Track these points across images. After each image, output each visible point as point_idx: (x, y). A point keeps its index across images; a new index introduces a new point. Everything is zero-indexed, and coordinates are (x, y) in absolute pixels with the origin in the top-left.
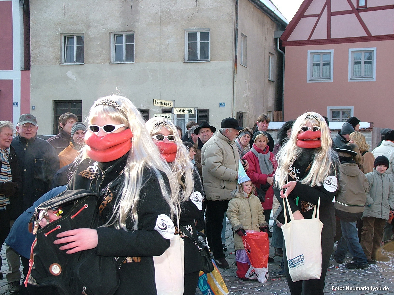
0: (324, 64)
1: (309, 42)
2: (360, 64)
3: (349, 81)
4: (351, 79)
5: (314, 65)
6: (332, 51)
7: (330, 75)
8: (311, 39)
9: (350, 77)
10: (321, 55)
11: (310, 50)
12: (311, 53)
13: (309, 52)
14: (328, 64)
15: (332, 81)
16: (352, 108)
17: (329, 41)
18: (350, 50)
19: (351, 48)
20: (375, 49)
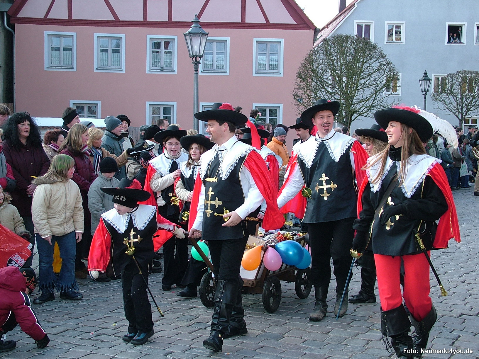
0: (65, 49)
1: (46, 21)
2: (108, 52)
3: (95, 71)
4: (97, 69)
5: (52, 49)
6: (75, 34)
7: (72, 63)
8: (48, 17)
9: (95, 67)
10: (61, 38)
11: (47, 31)
12: (48, 34)
13: (46, 33)
14: (70, 50)
15: (75, 70)
16: (99, 102)
17: (70, 22)
18: (96, 35)
19: (97, 33)
20: (123, 36)
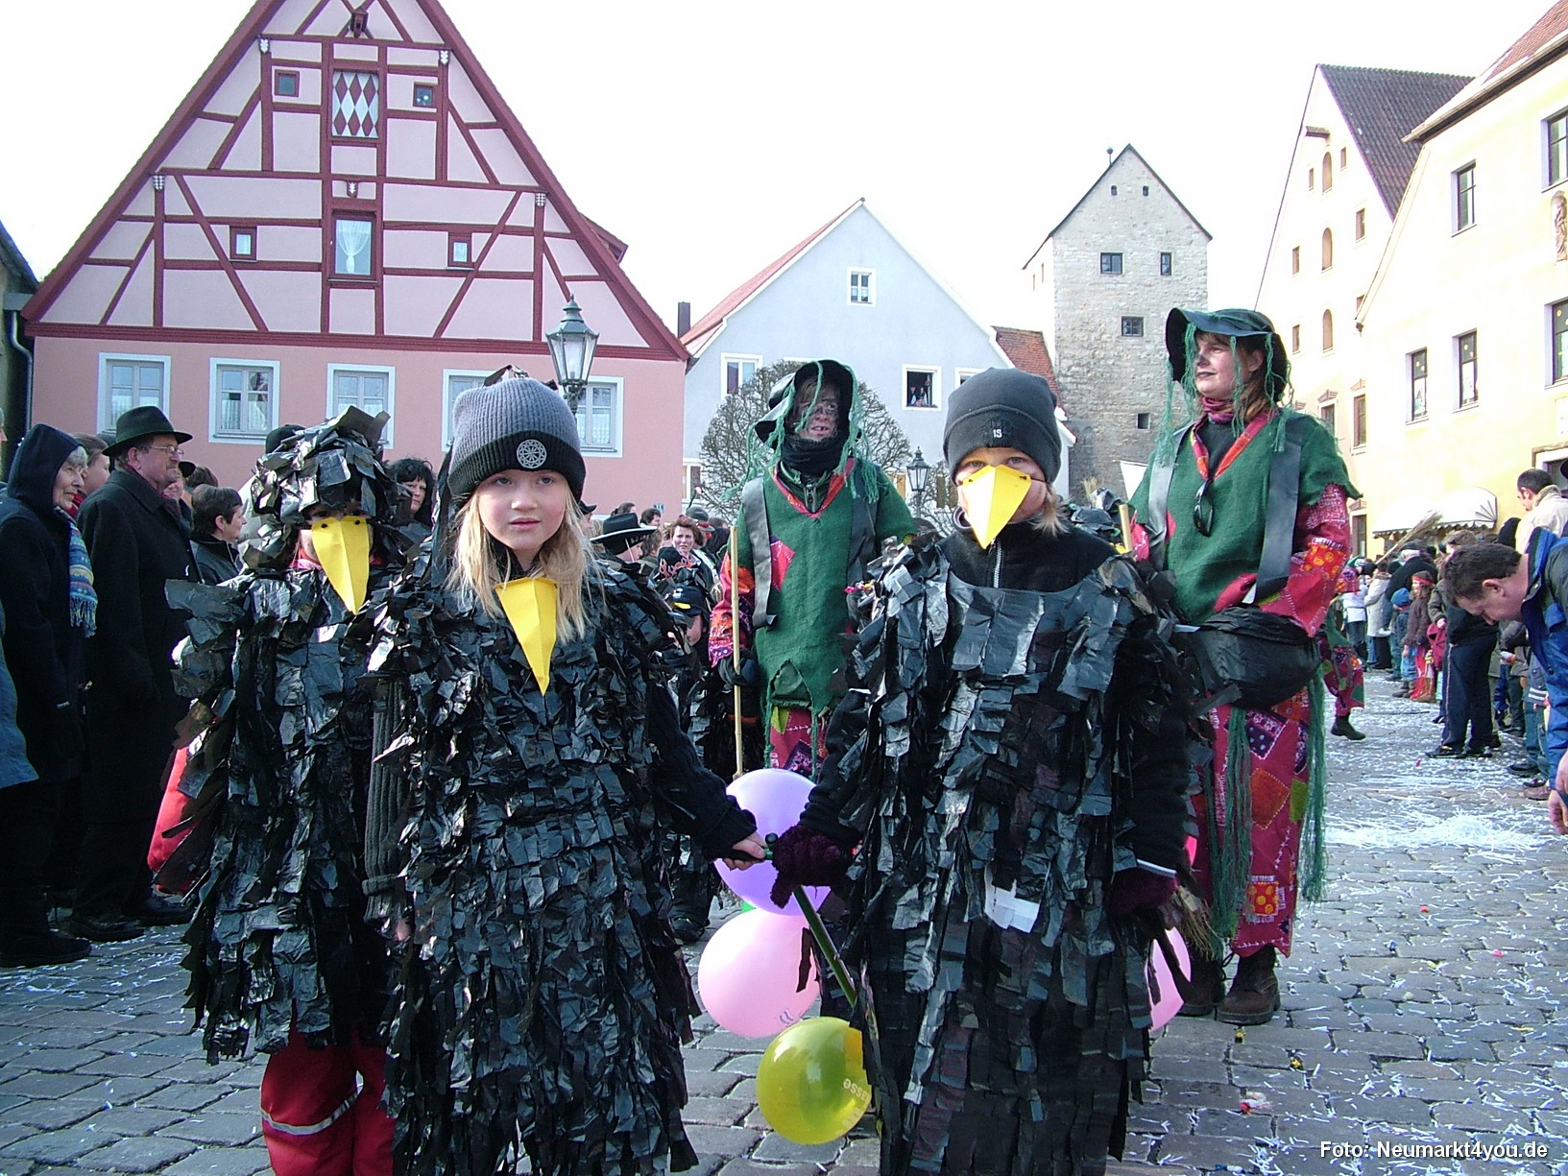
0: (144, 393)
1: (103, 331)
2: (239, 399)
3: (212, 440)
4: (215, 436)
5: (115, 391)
6: (167, 360)
8: (109, 323)
9: (212, 431)
10: (137, 368)
11: (106, 353)
12: (108, 360)
13: (103, 357)
17: (158, 333)
18: (214, 362)
19: (217, 358)
20: (276, 365)
